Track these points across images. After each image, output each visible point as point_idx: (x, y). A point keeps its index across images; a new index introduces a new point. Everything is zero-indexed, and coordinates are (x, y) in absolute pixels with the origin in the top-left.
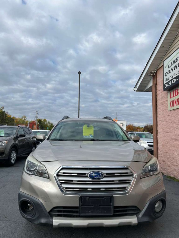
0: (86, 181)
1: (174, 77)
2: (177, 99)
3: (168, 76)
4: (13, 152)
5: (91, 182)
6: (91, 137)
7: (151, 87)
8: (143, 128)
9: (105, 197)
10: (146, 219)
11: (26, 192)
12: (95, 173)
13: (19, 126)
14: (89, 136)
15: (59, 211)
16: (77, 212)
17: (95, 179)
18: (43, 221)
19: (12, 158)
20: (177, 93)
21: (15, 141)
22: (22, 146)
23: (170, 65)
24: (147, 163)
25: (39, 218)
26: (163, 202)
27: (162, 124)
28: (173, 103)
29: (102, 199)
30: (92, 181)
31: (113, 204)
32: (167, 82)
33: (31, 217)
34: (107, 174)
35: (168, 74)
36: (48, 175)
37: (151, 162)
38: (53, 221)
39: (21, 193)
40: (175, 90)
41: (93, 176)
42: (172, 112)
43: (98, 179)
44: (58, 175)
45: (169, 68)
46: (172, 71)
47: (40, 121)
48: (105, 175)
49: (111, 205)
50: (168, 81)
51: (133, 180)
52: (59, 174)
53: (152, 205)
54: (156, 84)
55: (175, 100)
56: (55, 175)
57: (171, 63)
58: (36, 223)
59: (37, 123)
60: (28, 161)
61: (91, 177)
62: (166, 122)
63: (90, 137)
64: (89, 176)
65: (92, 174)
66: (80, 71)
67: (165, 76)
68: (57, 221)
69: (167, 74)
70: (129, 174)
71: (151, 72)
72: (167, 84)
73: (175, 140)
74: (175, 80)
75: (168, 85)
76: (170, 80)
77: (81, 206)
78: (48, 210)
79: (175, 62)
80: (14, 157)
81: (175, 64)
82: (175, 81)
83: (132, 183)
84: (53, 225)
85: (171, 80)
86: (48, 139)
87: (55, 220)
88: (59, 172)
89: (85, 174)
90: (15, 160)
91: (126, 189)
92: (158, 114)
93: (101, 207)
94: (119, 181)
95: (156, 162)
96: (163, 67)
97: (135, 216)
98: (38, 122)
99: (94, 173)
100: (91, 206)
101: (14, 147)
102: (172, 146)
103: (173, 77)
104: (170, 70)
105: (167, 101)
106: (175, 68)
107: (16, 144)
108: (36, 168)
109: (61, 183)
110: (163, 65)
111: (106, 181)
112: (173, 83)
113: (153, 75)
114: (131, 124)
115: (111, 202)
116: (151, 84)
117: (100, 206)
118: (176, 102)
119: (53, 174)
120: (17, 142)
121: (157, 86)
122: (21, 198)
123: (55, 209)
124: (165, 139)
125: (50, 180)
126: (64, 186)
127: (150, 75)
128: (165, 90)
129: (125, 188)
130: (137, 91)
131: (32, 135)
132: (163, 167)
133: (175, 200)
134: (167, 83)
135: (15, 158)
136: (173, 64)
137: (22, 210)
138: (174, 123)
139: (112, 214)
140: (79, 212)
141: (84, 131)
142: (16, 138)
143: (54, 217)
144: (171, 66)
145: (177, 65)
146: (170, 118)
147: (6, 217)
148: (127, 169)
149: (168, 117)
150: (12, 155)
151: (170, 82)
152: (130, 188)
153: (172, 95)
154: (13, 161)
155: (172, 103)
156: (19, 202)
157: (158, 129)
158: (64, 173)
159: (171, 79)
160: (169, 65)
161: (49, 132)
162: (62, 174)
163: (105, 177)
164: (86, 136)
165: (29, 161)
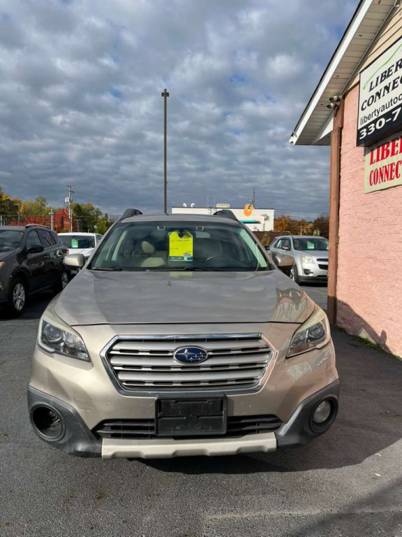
0: (169, 367)
1: (381, 114)
2: (386, 167)
3: (369, 110)
4: (18, 286)
5: (180, 370)
6: (188, 259)
7: (329, 136)
8: (311, 222)
9: (210, 400)
10: (294, 440)
11: (42, 389)
12: (190, 350)
13: (27, 227)
14: (183, 258)
15: (113, 428)
16: (152, 428)
17: (190, 362)
18: (81, 447)
19: (16, 301)
20: (385, 152)
21: (20, 263)
22: (38, 272)
23: (374, 84)
24: (302, 324)
25: (73, 440)
26: (333, 404)
27: (350, 224)
28: (377, 176)
29: (204, 402)
30: (182, 367)
31: (227, 412)
32: (365, 124)
33: (56, 440)
34: (214, 351)
35: (369, 105)
36: (88, 355)
37: (312, 323)
38: (103, 447)
39: (32, 390)
40: (383, 145)
41: (184, 356)
42: (371, 195)
43: (193, 362)
44: (109, 356)
45: (371, 89)
46: (377, 97)
47: (78, 209)
48: (210, 353)
49: (222, 415)
50: (368, 122)
51: (270, 362)
52: (112, 352)
53: (309, 411)
54: (342, 128)
55: (380, 169)
56: (103, 354)
57: (378, 78)
58: (67, 450)
59: (70, 213)
60: (45, 323)
61: (180, 358)
62: (359, 219)
63: (186, 259)
64: (177, 356)
65: (183, 351)
66: (165, 90)
67: (363, 109)
68: (109, 448)
69: (366, 104)
70: (260, 350)
71: (330, 99)
72: (365, 130)
73: (375, 259)
74: (383, 120)
75: (368, 131)
76: (372, 120)
77: (160, 417)
78: (91, 427)
79: (385, 76)
80: (20, 296)
81: (386, 82)
82: (383, 125)
83: (267, 368)
84: (103, 454)
85: (375, 122)
86: (89, 267)
87: (106, 444)
88: (110, 349)
89: (167, 352)
90: (23, 304)
91: (255, 381)
92: (341, 200)
93: (201, 418)
94: (240, 365)
95: (323, 321)
96: (358, 86)
97: (272, 434)
98: (74, 210)
99: (186, 351)
100: (180, 416)
101: (20, 276)
102: (367, 273)
103: (378, 113)
104: (373, 96)
105: (363, 169)
106: (386, 91)
107: (24, 268)
108: (63, 337)
109: (117, 372)
110: (359, 83)
111: (212, 366)
112: (378, 127)
113: (336, 105)
114: (286, 215)
115: (222, 410)
116: (329, 128)
117: (198, 417)
118: (382, 175)
119: (98, 353)
120: (24, 264)
121: (343, 134)
122: (33, 401)
123: (106, 424)
124: (354, 258)
125: (93, 365)
126: (121, 377)
127: (329, 106)
128: (359, 143)
129: (252, 379)
130: (296, 144)
131: (59, 246)
132: (345, 317)
133: (364, 390)
134: (366, 127)
135: (24, 299)
136: (381, 81)
137: (37, 426)
138: (375, 222)
139: (224, 432)
140: (155, 428)
141: (171, 245)
142: (22, 255)
143: (104, 440)
144: (377, 85)
145: (389, 84)
146: (367, 211)
147: (6, 435)
148: (258, 339)
149: (363, 208)
150: (17, 292)
151: (373, 125)
152: (262, 379)
153: (375, 158)
154: (18, 306)
155: (373, 176)
156: (31, 408)
157: (339, 235)
158: (121, 351)
159: (375, 118)
160: (372, 83)
161: (99, 238)
162: (119, 353)
163: (210, 357)
164: (176, 258)
165: (47, 323)
